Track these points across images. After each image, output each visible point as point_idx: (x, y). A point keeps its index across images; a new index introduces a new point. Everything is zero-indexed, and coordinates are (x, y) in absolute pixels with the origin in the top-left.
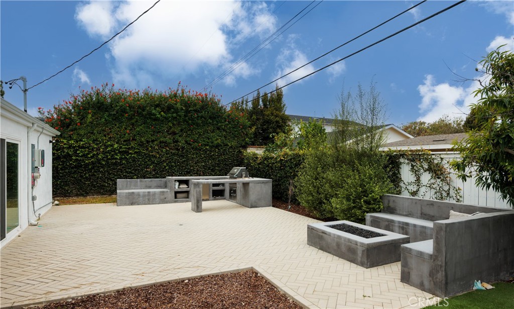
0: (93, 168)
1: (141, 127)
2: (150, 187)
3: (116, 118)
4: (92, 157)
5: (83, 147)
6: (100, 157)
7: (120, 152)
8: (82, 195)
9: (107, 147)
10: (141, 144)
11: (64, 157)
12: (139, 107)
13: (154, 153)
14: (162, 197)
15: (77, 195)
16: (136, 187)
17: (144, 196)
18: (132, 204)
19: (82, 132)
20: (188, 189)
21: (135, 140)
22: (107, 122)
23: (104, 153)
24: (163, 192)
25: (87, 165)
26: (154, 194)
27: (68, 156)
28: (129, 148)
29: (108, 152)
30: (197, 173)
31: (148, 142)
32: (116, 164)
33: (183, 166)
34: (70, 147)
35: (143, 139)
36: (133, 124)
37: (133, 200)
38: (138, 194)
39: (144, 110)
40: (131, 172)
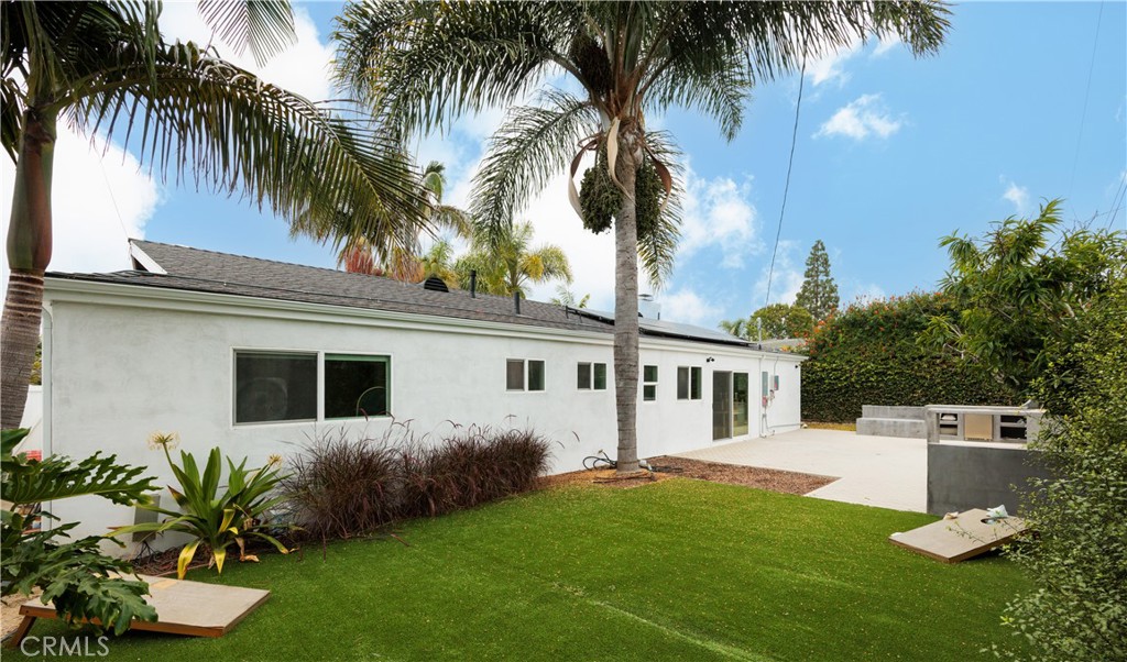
0: (846, 392)
1: (903, 341)
2: (903, 417)
3: (871, 333)
4: (845, 380)
5: (835, 370)
6: (853, 380)
7: (876, 374)
8: (837, 421)
9: (861, 368)
10: (904, 363)
11: (819, 380)
12: (898, 317)
13: (923, 374)
14: (914, 430)
15: (832, 421)
16: (885, 415)
17: (889, 426)
18: (873, 434)
19: (835, 354)
20: (955, 423)
21: (896, 358)
22: (861, 340)
23: (858, 375)
24: (915, 423)
25: (840, 389)
26: (903, 425)
27: (821, 380)
28: (888, 369)
29: (863, 374)
30: (1000, 402)
31: (914, 359)
32: (872, 387)
33: (972, 391)
34: (824, 370)
35: (906, 356)
36: (893, 339)
37: (874, 431)
38: (882, 423)
39: (904, 320)
40: (891, 398)
